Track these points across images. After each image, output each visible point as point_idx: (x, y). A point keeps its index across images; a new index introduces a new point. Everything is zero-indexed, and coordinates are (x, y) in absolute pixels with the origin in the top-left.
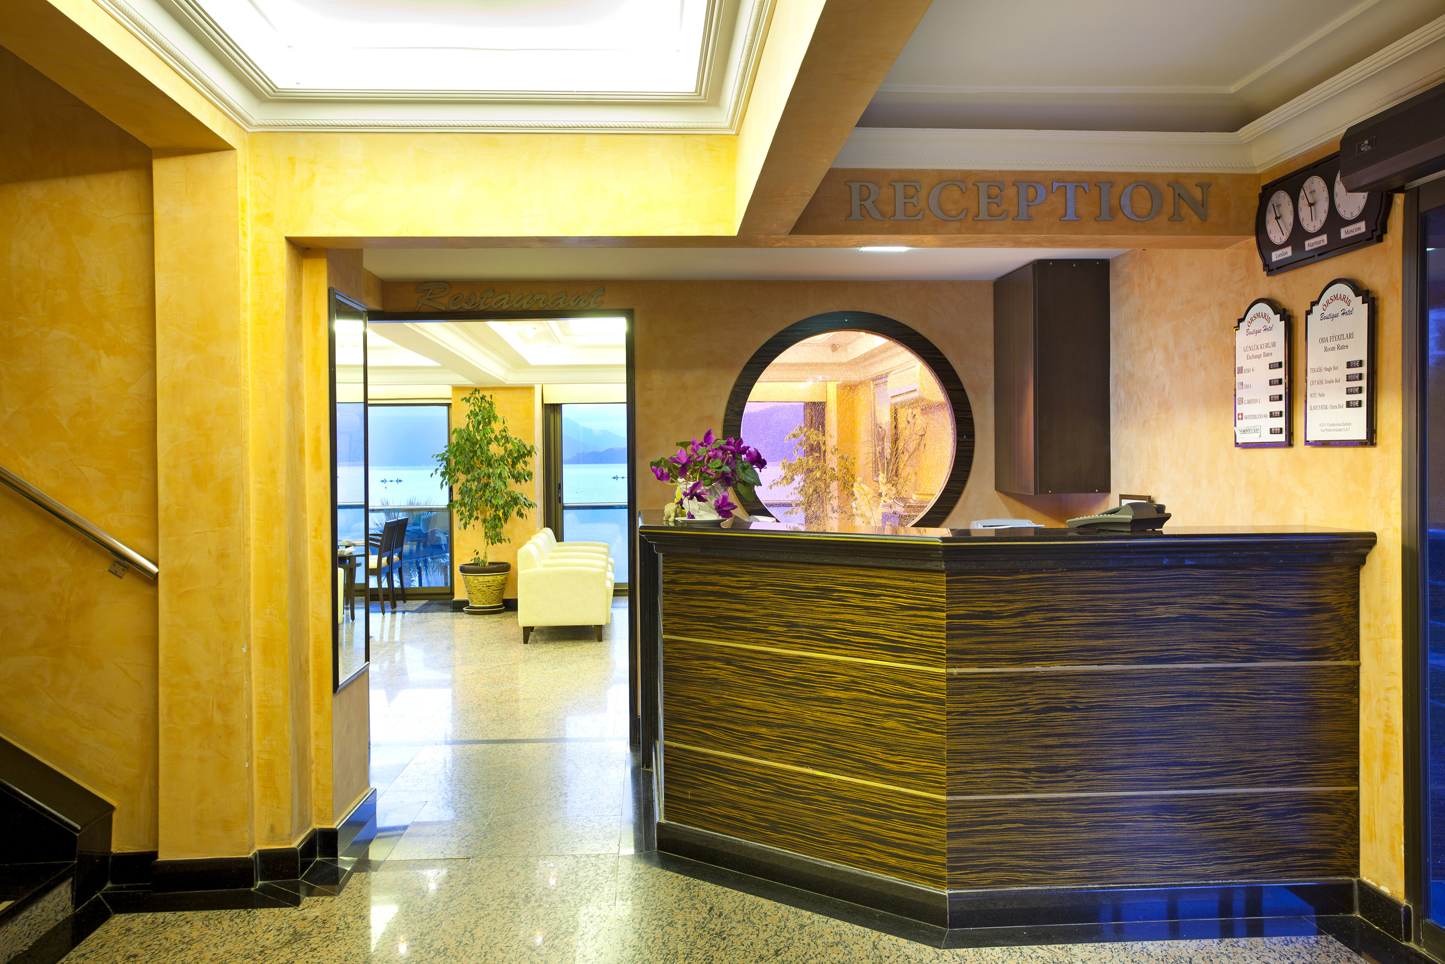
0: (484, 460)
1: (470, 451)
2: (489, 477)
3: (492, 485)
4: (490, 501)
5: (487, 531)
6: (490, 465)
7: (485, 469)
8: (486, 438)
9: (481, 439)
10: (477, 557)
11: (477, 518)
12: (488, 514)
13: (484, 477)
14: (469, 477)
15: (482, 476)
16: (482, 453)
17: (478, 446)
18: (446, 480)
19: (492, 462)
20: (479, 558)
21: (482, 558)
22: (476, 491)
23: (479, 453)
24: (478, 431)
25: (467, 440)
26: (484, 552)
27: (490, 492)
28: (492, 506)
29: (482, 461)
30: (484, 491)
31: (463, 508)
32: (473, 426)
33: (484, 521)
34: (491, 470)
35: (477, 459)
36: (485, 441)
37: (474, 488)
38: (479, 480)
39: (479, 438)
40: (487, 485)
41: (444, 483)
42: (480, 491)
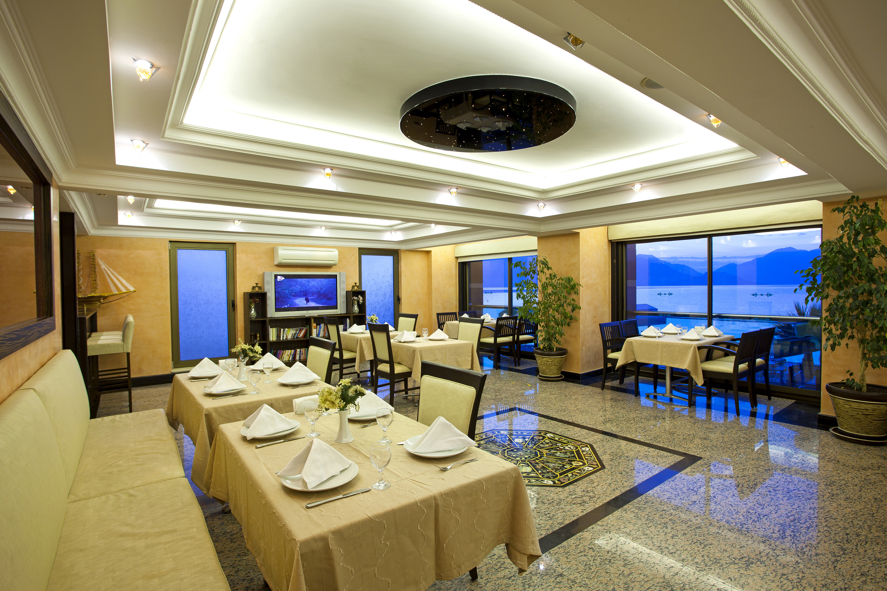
0: (863, 274)
1: (843, 265)
2: (870, 293)
3: (875, 302)
4: (872, 322)
5: (866, 351)
6: (872, 280)
7: (864, 285)
8: (866, 250)
9: (860, 251)
10: (851, 378)
11: (852, 337)
12: (868, 333)
13: (862, 293)
14: (841, 293)
15: (860, 292)
16: (860, 266)
17: (855, 259)
18: (813, 296)
19: (876, 276)
20: (853, 380)
21: (857, 380)
22: (850, 309)
23: (855, 266)
24: (856, 242)
25: (839, 252)
26: (860, 374)
27: (871, 311)
28: (874, 326)
29: (861, 276)
30: (863, 310)
31: (832, 326)
32: (849, 238)
33: (862, 341)
34: (874, 286)
35: (853, 274)
36: (866, 254)
37: (847, 305)
38: (855, 296)
39: (856, 250)
40: (866, 303)
41: (810, 299)
42: (857, 309)
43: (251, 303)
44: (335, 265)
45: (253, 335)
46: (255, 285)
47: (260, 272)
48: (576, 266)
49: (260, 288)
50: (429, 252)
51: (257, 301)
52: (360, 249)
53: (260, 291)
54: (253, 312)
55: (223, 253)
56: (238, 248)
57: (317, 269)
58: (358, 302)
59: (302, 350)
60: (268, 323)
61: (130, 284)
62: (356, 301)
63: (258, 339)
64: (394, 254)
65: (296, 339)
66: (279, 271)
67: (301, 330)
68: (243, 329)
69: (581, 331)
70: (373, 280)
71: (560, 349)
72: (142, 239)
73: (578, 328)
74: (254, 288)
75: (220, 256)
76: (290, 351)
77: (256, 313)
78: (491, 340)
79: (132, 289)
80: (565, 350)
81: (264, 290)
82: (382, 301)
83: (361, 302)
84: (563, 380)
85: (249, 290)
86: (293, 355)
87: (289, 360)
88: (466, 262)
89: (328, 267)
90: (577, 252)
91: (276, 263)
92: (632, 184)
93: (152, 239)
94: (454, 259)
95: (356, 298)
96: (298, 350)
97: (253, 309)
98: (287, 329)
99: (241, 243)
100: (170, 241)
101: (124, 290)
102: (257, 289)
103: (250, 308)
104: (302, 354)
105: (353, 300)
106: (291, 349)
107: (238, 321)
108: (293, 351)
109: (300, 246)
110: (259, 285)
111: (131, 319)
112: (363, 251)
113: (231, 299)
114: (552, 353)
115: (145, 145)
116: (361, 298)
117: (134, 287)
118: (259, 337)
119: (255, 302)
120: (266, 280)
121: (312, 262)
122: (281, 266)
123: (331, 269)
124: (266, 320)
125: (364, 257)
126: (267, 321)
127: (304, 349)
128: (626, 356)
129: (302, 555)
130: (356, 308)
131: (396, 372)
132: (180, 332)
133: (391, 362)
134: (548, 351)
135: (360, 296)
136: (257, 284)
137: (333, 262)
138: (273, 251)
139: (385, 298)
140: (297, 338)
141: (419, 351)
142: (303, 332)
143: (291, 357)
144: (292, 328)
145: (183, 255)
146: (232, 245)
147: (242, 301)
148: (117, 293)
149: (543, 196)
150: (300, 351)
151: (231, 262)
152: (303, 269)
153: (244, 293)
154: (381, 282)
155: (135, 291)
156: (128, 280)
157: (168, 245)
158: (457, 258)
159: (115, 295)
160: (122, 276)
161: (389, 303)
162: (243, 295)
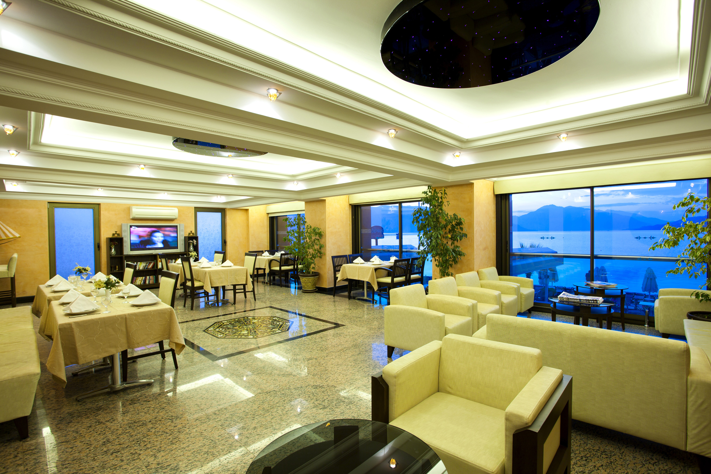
43: (111, 245)
44: (176, 219)
45: (113, 267)
46: (115, 233)
47: (119, 224)
48: (323, 221)
49: (118, 235)
50: (247, 210)
51: (116, 244)
52: (195, 208)
53: (118, 237)
54: (113, 251)
55: (91, 211)
56: (102, 207)
57: (163, 222)
58: (193, 244)
59: (151, 277)
60: (124, 259)
61: (17, 232)
62: (191, 244)
63: (117, 269)
64: (222, 211)
65: (146, 270)
66: (133, 223)
67: (150, 263)
68: (106, 263)
69: (327, 261)
70: (206, 229)
71: (315, 273)
72: (26, 201)
73: (326, 260)
74: (114, 234)
75: (89, 212)
76: (141, 278)
77: (115, 252)
78: (278, 268)
79: (17, 235)
80: (318, 273)
81: (122, 236)
82: (213, 243)
83: (195, 244)
84: (316, 292)
85: (110, 236)
86: (144, 280)
87: (141, 284)
88: (274, 217)
89: (172, 220)
90: (324, 212)
91: (131, 218)
92: (336, 173)
93: (34, 201)
94: (266, 215)
95: (191, 241)
96: (148, 277)
97: (113, 249)
98: (139, 263)
99: (104, 204)
100: (48, 202)
101: (11, 236)
102: (116, 235)
103: (111, 249)
104: (151, 280)
105: (190, 242)
106: (142, 276)
107: (102, 258)
108: (144, 277)
109: (150, 206)
110: (117, 233)
111: (15, 255)
112: (198, 209)
113: (97, 242)
114: (309, 275)
115: (18, 153)
116: (195, 241)
117: (19, 234)
118: (118, 268)
119: (114, 244)
120: (123, 229)
121: (158, 217)
122: (134, 219)
123: (174, 222)
124: (122, 257)
125: (199, 214)
126: (124, 257)
127: (152, 276)
128: (342, 275)
129: (59, 329)
130: (191, 249)
131: (195, 286)
132: (57, 265)
133: (192, 280)
134: (307, 274)
135: (194, 240)
136: (116, 232)
137: (174, 217)
138: (129, 209)
139: (215, 241)
140: (147, 268)
141: (208, 273)
142: (152, 265)
143: (142, 282)
144: (143, 262)
145: (59, 212)
146: (97, 206)
147: (105, 243)
148: (5, 238)
149: (293, 178)
150: (149, 278)
151: (97, 216)
152: (152, 222)
153: (107, 238)
154: (212, 230)
155: (20, 237)
156: (14, 229)
157: (47, 205)
158: (268, 214)
159: (4, 239)
160: (9, 227)
161: (218, 245)
162: (106, 239)
